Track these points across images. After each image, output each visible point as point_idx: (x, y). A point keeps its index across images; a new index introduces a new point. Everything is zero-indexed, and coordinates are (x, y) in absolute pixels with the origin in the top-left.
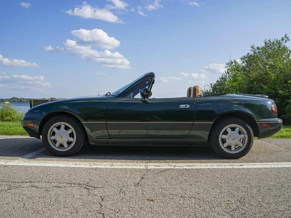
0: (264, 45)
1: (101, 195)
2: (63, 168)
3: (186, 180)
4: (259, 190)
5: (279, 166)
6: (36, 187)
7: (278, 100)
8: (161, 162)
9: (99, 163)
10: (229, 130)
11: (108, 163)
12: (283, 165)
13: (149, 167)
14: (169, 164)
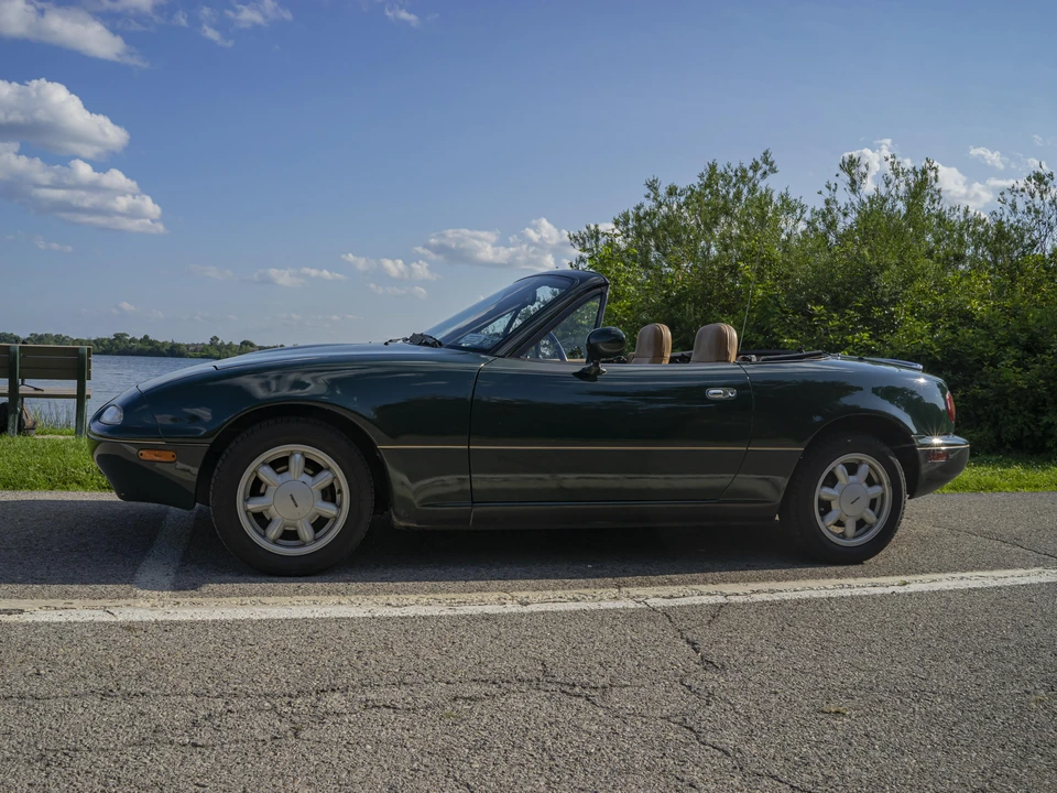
10: (841, 472)
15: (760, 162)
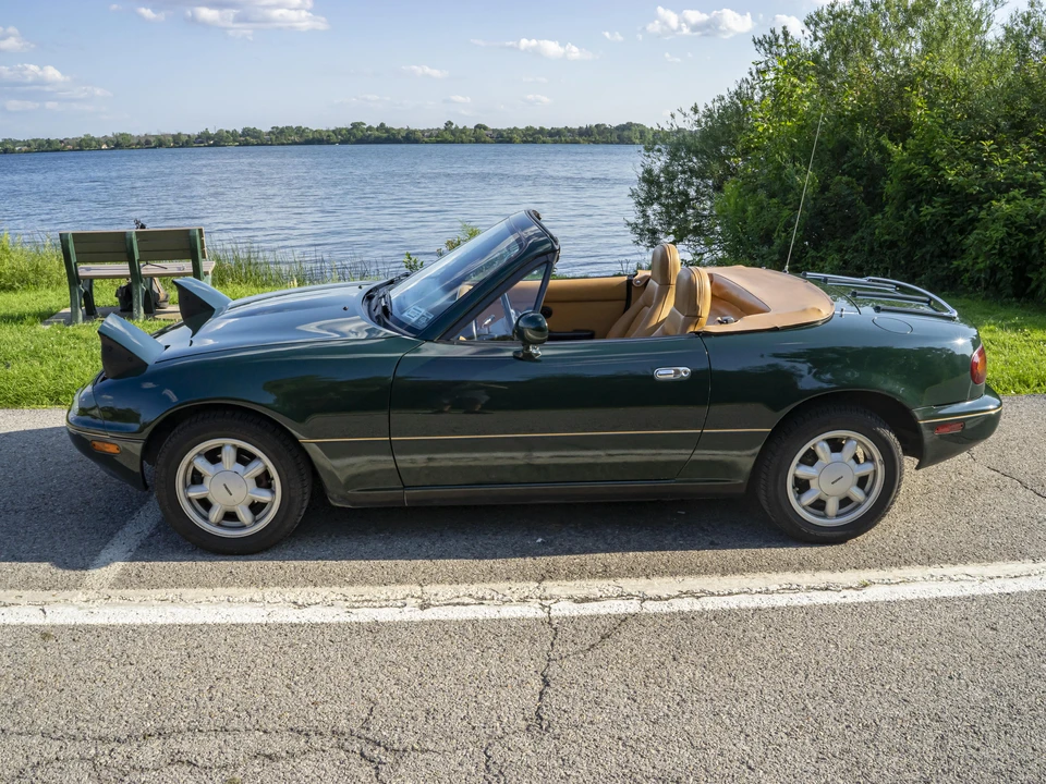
3: (695, 688)
4: (942, 738)
5: (987, 588)
7: (943, 204)
8: (591, 576)
9: (376, 591)
10: (823, 450)
11: (407, 589)
12: (999, 582)
13: (556, 610)
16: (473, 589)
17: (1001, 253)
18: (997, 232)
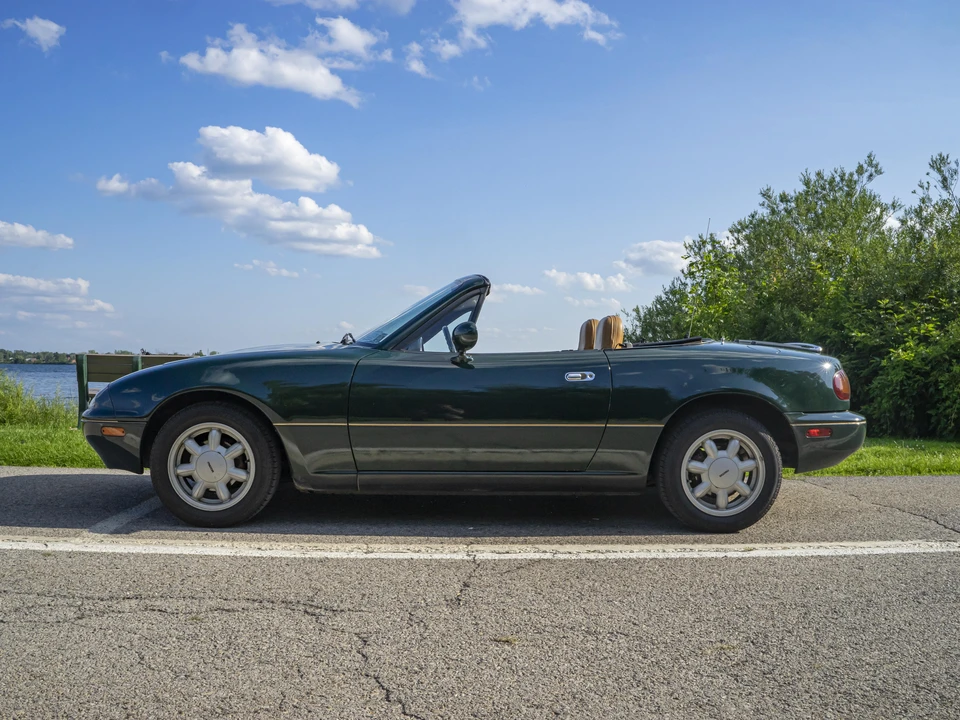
0: (802, 188)
1: (357, 631)
2: (223, 559)
3: (593, 590)
4: (806, 614)
5: (858, 552)
6: (159, 610)
7: (850, 360)
8: (513, 543)
9: (329, 546)
10: (710, 448)
11: (355, 545)
12: (869, 550)
13: (480, 557)
14: (537, 546)
15: (865, 166)
16: (411, 547)
17: (902, 394)
18: (897, 376)
